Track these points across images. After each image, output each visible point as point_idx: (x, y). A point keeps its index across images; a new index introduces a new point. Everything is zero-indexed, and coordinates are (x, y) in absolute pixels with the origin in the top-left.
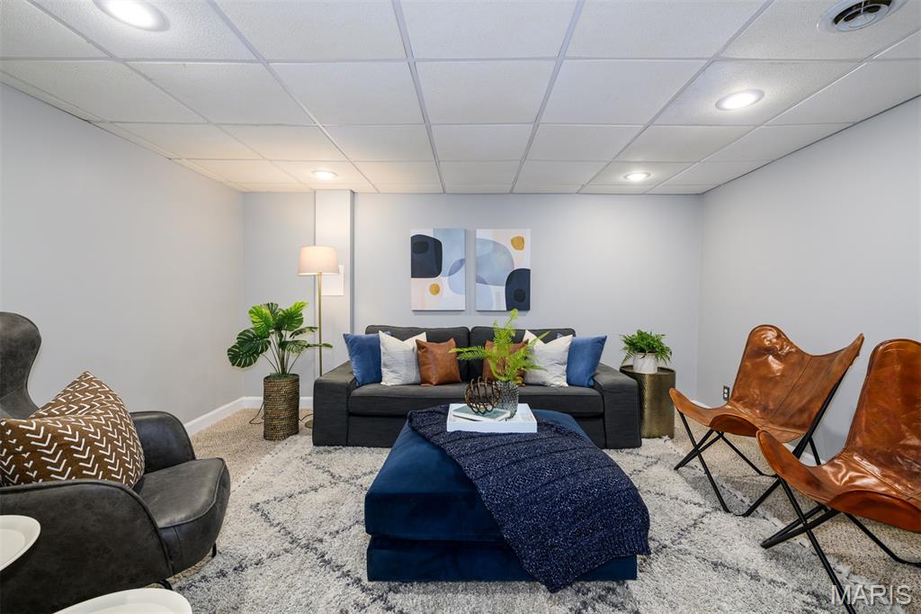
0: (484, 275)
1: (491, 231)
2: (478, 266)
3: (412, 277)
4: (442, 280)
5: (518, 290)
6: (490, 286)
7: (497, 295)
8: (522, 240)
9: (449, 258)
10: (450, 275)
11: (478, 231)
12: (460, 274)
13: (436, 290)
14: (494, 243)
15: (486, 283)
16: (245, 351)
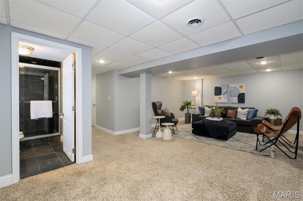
0: (232, 95)
1: (234, 84)
2: (230, 93)
3: (215, 95)
4: (222, 96)
5: (241, 98)
6: (234, 97)
7: (236, 100)
8: (242, 86)
9: (223, 91)
10: (224, 95)
11: (230, 85)
12: (226, 95)
13: (220, 98)
14: (235, 87)
15: (232, 97)
16: (182, 109)
